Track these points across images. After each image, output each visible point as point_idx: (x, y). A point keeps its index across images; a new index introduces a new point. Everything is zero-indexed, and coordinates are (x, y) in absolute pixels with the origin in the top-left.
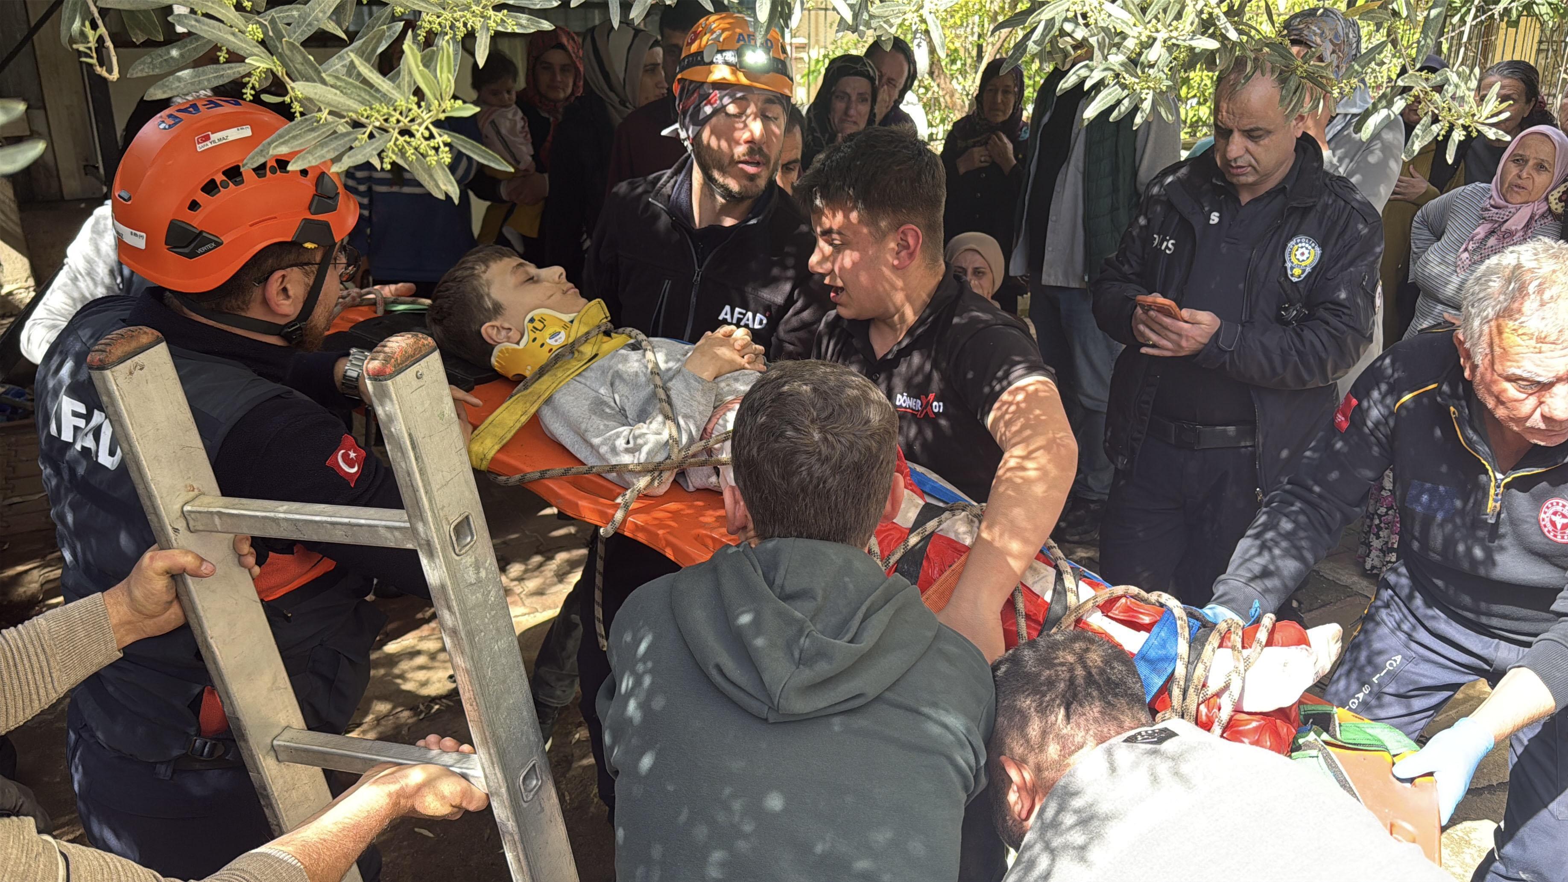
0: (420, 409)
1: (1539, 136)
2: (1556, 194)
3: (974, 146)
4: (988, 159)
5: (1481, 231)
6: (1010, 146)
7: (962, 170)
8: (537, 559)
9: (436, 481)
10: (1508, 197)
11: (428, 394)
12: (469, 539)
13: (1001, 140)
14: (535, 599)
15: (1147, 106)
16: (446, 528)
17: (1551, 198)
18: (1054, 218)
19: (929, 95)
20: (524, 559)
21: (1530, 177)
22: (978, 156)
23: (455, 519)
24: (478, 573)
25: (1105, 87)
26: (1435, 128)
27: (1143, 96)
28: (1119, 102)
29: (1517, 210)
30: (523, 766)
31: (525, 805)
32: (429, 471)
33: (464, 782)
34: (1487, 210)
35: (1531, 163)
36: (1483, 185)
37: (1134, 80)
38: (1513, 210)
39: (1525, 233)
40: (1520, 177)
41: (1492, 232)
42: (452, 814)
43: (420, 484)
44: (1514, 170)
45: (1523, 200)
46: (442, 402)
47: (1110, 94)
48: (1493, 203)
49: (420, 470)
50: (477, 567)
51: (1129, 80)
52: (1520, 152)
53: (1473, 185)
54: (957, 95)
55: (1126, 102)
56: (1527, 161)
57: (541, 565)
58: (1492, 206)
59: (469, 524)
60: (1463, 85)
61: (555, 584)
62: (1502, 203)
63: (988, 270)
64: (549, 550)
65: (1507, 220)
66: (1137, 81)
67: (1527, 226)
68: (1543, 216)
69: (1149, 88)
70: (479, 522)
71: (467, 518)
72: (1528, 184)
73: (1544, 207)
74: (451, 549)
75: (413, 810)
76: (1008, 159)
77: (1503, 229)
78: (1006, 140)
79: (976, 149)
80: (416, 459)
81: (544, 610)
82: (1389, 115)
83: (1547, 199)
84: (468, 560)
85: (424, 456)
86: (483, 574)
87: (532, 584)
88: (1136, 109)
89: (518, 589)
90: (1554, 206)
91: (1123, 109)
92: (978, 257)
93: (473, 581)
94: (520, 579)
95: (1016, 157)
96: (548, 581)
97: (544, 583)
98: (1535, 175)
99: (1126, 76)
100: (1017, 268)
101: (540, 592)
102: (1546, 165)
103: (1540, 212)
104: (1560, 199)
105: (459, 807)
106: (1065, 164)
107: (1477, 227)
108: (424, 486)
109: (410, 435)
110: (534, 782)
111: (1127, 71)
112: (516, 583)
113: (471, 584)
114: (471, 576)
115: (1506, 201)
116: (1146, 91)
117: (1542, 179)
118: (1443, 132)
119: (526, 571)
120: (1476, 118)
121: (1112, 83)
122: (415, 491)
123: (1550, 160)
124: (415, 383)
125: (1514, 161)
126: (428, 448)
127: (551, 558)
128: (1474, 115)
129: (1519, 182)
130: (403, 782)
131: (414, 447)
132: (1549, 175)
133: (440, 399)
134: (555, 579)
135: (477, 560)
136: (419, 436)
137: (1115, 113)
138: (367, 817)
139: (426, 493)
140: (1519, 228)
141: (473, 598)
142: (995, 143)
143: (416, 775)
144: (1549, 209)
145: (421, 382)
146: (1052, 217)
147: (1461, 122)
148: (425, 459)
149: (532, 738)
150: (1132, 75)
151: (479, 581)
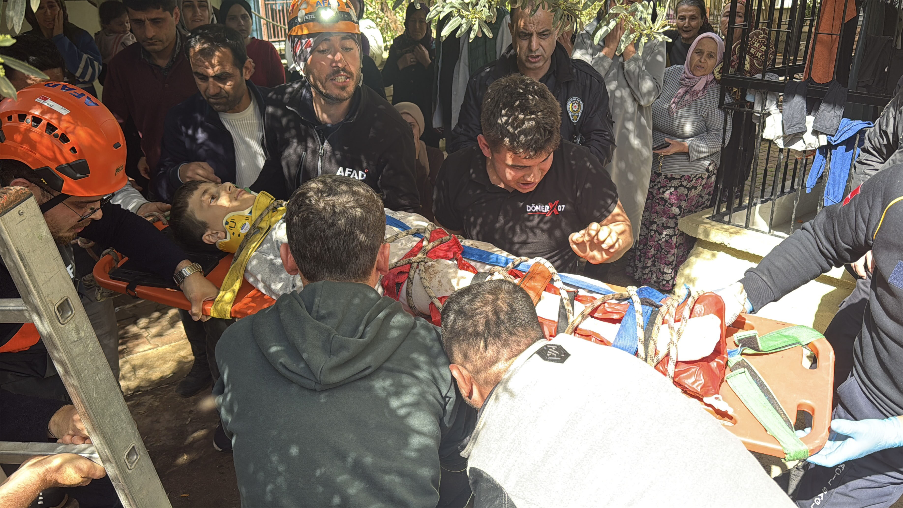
0: (24, 234)
1: (708, 39)
2: (717, 69)
3: (406, 53)
4: (415, 60)
5: (681, 91)
6: (427, 52)
7: (401, 67)
8: (156, 314)
9: (41, 279)
10: (695, 73)
11: (29, 225)
12: (70, 313)
13: (421, 48)
14: (157, 339)
15: (476, 27)
16: (52, 308)
17: (715, 72)
18: (455, 93)
19: (383, 22)
20: (147, 315)
21: (705, 62)
22: (409, 58)
23: (58, 302)
24: (79, 334)
25: (453, 17)
26: (632, 36)
27: (473, 22)
28: (461, 25)
29: (700, 80)
30: (125, 448)
31: (130, 472)
32: (35, 273)
33: (89, 462)
34: (683, 80)
35: (705, 54)
36: (679, 66)
37: (468, 13)
38: (697, 80)
39: (704, 92)
40: (700, 62)
41: (686, 92)
42: (83, 482)
43: (30, 282)
44: (697, 58)
45: (702, 74)
46: (40, 228)
47: (455, 22)
48: (686, 76)
49: (28, 274)
50: (77, 330)
51: (465, 13)
52: (700, 48)
53: (673, 66)
54: (398, 23)
55: (464, 26)
56: (703, 53)
57: (159, 318)
58: (686, 78)
59: (69, 304)
60: (645, 11)
61: (169, 329)
62: (691, 76)
63: (416, 124)
64: (164, 309)
65: (694, 85)
66: (469, 13)
67: (705, 88)
68: (711, 82)
69: (476, 18)
70: (75, 301)
71: (67, 300)
72: (704, 65)
73: (712, 77)
74: (57, 321)
75: (56, 482)
76: (426, 61)
77: (692, 90)
78: (424, 49)
79: (408, 55)
80: (25, 267)
81: (163, 345)
82: (607, 30)
83: (713, 73)
84: (70, 326)
85: (30, 264)
86: (82, 334)
87: (154, 331)
88: (470, 29)
89: (145, 334)
90: (716, 76)
91: (463, 30)
92: (409, 116)
93: (76, 339)
94: (146, 328)
95: (431, 58)
96: (164, 328)
97: (162, 329)
98: (708, 60)
99: (463, 11)
100: (436, 123)
101: (160, 335)
102: (713, 55)
103: (710, 80)
104: (719, 72)
105: (87, 478)
106: (458, 61)
107: (678, 90)
108: (33, 283)
109: (18, 252)
110: (135, 457)
111: (463, 8)
112: (144, 330)
113: (75, 341)
114: (74, 336)
115: (694, 75)
116: (475, 19)
117: (711, 62)
118: (636, 38)
119: (150, 322)
120: (652, 30)
121: (456, 15)
122: (26, 287)
123: (715, 52)
124: (19, 218)
125: (696, 53)
126: (33, 259)
127: (166, 313)
128: (651, 28)
129: (700, 64)
130: (47, 466)
131: (22, 260)
132: (715, 60)
133: (38, 227)
134: (169, 326)
135: (76, 326)
136: (25, 252)
137: (459, 32)
138: (24, 491)
139: (35, 287)
140: (701, 89)
141: (76, 350)
142: (418, 50)
143: (56, 461)
144: (715, 78)
145: (23, 217)
146: (454, 93)
147: (645, 32)
148: (32, 266)
149: (130, 431)
150: (466, 10)
151: (80, 339)
